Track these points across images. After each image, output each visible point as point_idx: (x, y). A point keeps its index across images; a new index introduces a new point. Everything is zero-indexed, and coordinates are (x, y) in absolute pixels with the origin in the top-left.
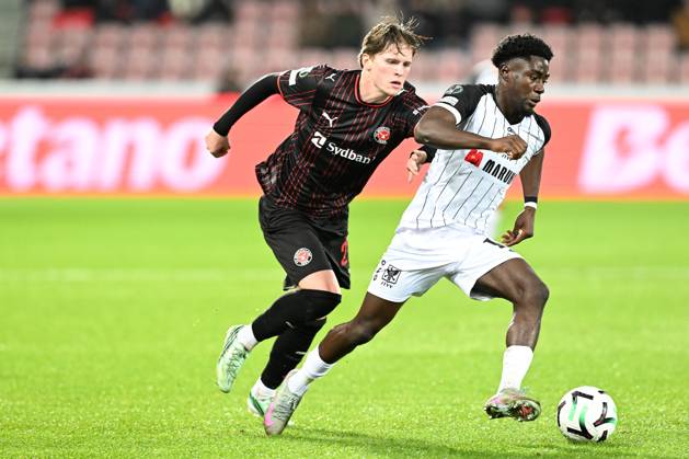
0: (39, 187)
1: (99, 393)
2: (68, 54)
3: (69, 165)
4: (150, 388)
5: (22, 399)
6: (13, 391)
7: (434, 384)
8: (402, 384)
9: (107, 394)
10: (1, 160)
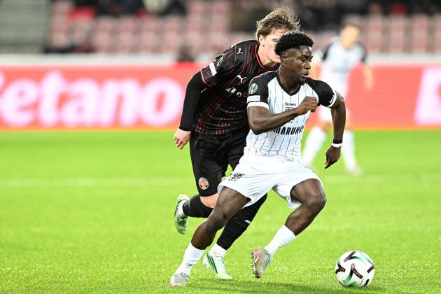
0: (60, 125)
1: (101, 260)
2: (78, 37)
3: (80, 110)
4: (135, 256)
5: (51, 264)
6: (45, 259)
7: (321, 251)
8: (300, 252)
9: (106, 260)
10: (35, 106)
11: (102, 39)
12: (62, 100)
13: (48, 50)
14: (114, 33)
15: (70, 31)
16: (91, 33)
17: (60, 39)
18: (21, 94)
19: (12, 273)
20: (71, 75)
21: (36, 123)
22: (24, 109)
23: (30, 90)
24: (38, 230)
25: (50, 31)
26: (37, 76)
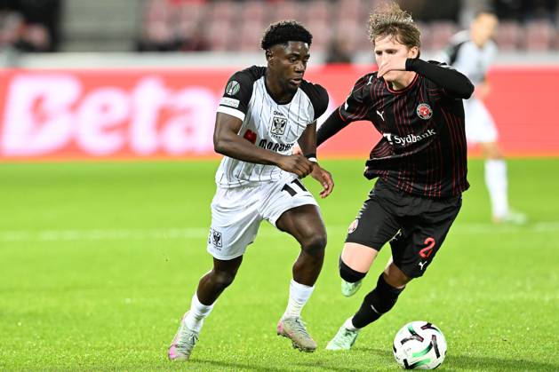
0: (161, 152)
1: (218, 342)
2: (186, 28)
3: (189, 131)
4: (266, 336)
5: (147, 348)
6: (138, 342)
7: (528, 329)
8: (499, 329)
9: (225, 343)
10: (124, 126)
11: (219, 30)
12: (164, 117)
13: (144, 46)
14: (235, 22)
15: (173, 20)
16: (203, 23)
17: (160, 31)
18: (105, 109)
19: (91, 362)
20: (175, 82)
21: (126, 150)
22: (108, 129)
23: (117, 102)
24: (128, 301)
25: (145, 19)
26: (127, 83)
